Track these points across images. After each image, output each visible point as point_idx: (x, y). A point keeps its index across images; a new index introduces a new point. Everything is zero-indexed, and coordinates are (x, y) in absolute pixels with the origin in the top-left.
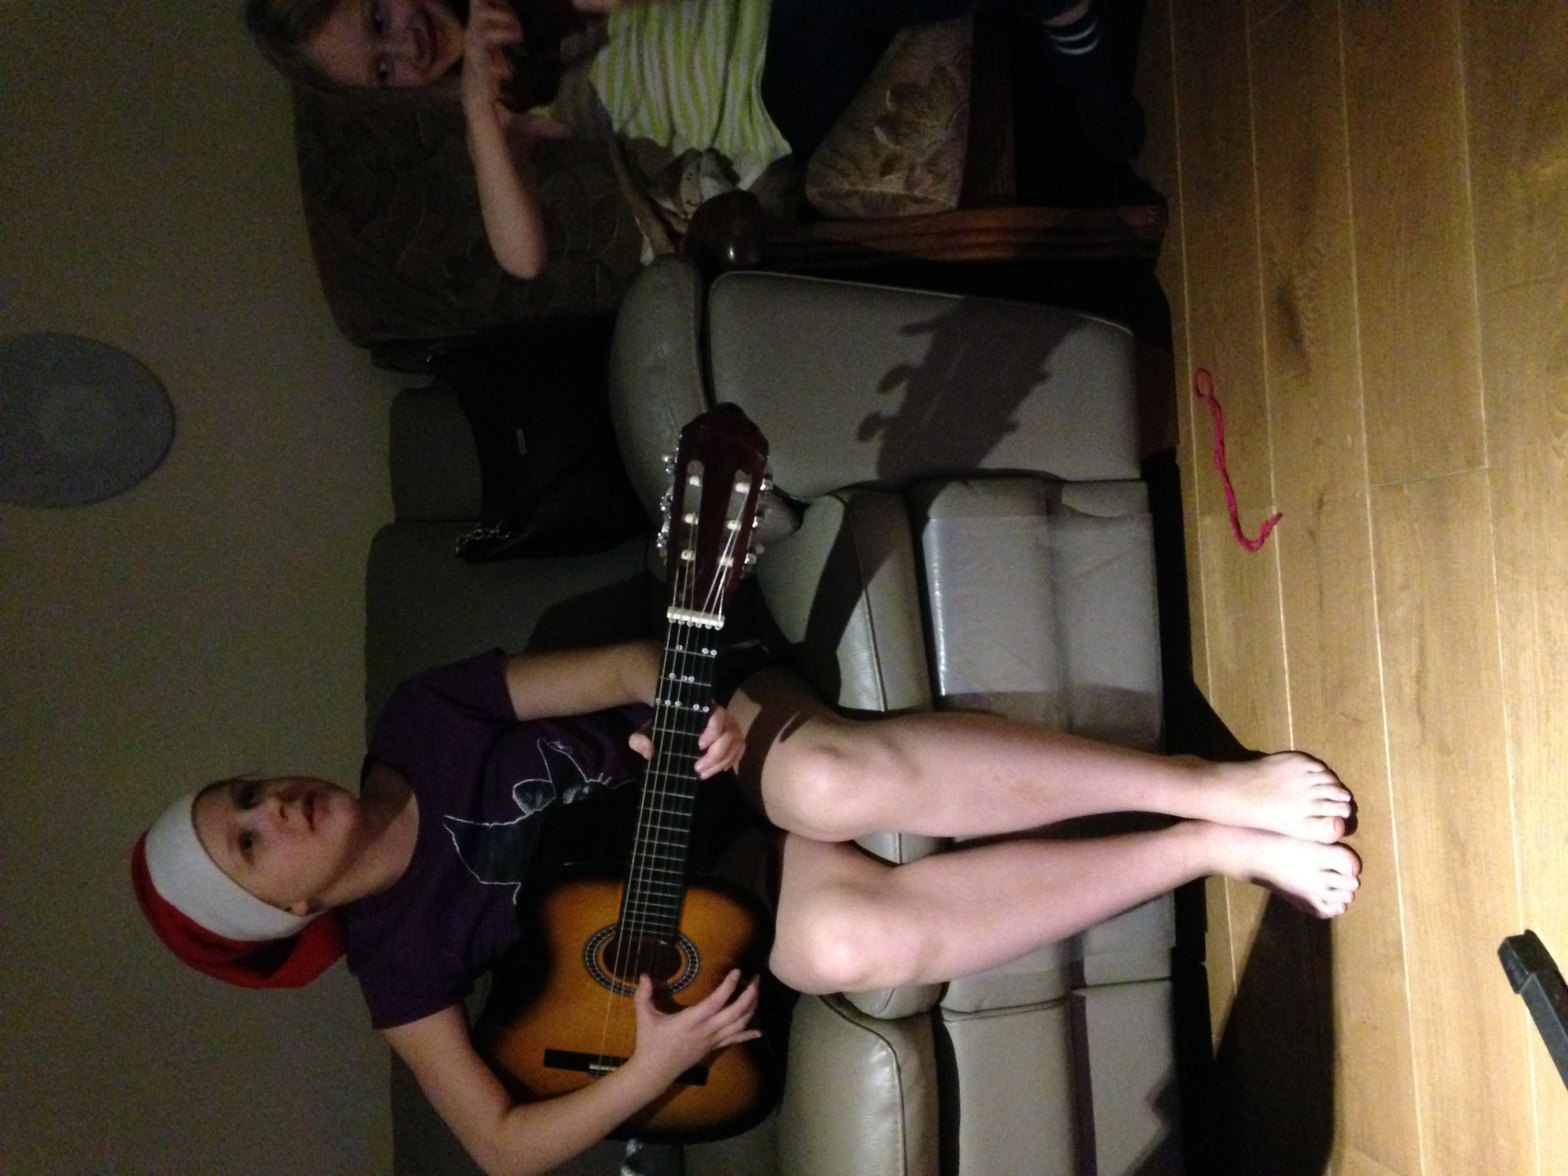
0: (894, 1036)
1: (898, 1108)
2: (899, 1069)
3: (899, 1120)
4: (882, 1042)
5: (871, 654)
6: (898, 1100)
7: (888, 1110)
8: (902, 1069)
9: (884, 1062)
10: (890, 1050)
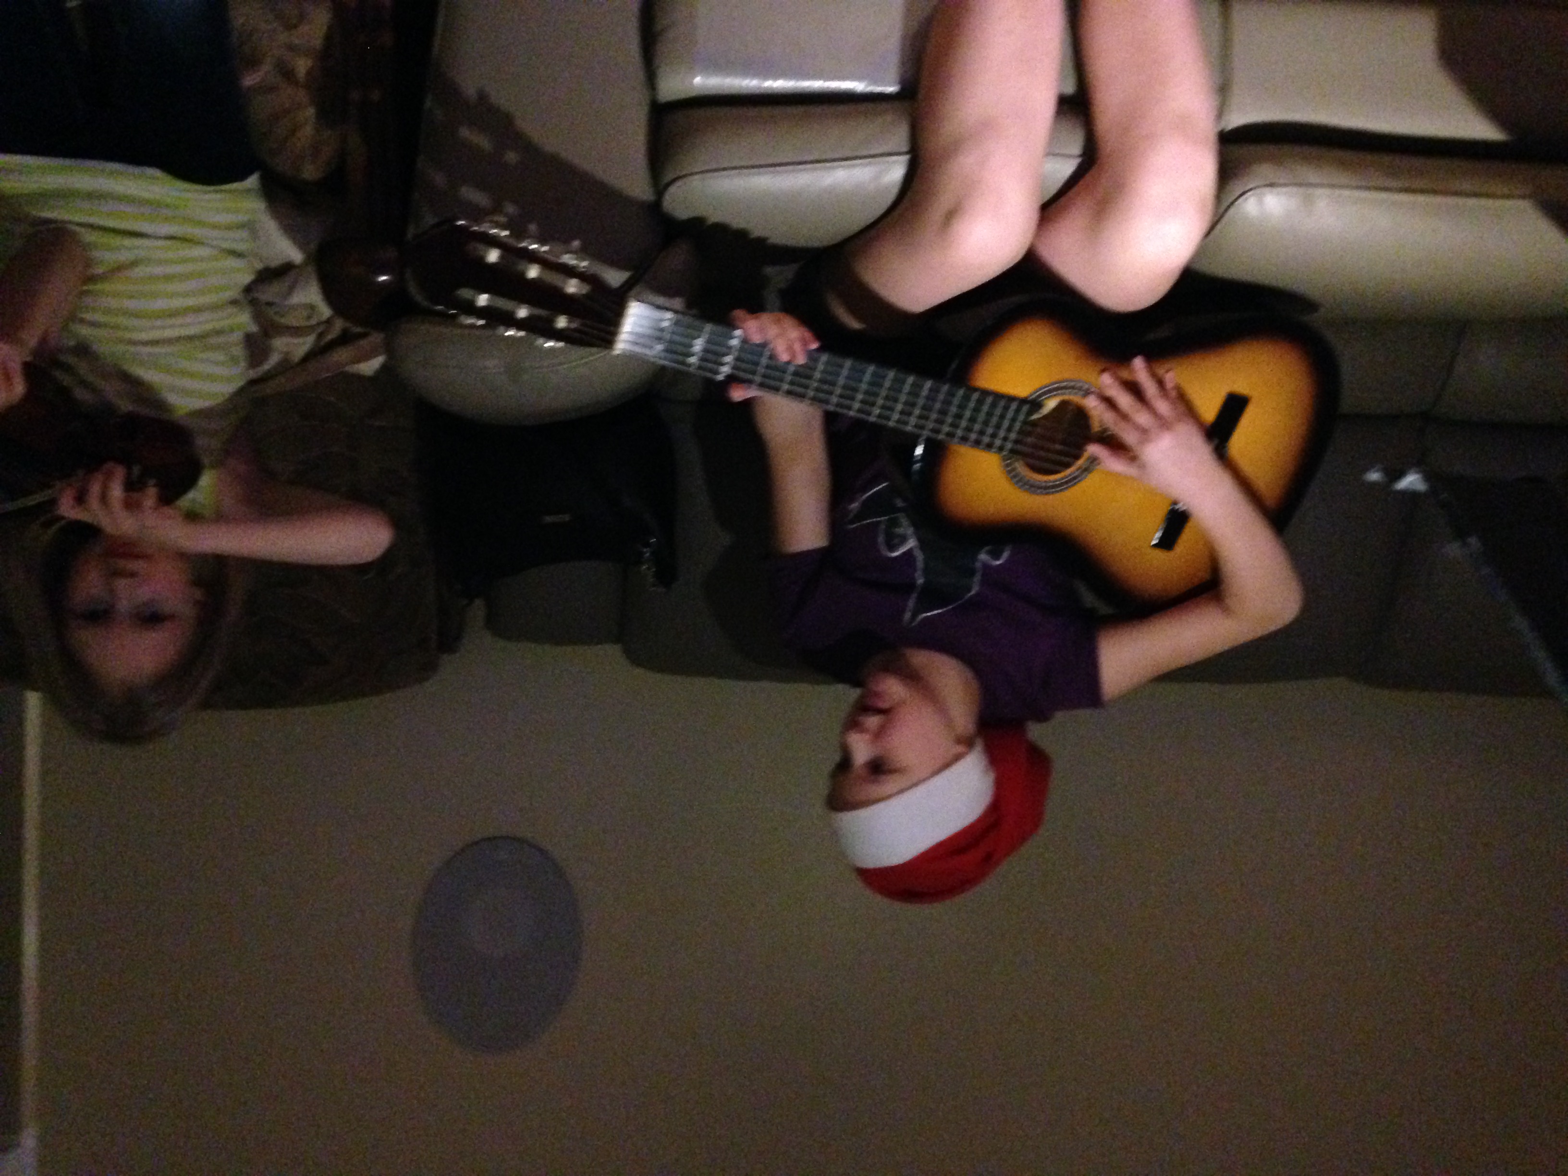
0: (1236, 187)
1: (1310, 191)
2: (1271, 185)
3: (1319, 191)
4: (1240, 200)
5: (842, 167)
6: (1301, 190)
7: (1308, 201)
8: (1273, 181)
9: (1260, 202)
10: (1249, 194)
